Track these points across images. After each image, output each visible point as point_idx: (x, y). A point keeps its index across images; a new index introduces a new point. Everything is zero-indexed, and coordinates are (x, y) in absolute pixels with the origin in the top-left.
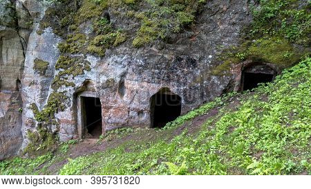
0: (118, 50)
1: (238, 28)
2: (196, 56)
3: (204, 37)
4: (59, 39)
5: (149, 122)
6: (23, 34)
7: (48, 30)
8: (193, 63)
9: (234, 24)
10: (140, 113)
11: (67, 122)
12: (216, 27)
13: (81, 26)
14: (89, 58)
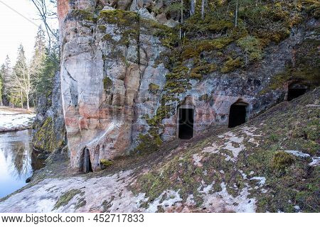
0: (211, 75)
1: (284, 62)
2: (260, 78)
3: (265, 67)
4: (167, 71)
5: (228, 124)
6: (142, 68)
7: (161, 65)
8: (257, 83)
9: (281, 60)
10: (223, 117)
11: (171, 126)
12: (271, 61)
13: (184, 62)
14: (191, 81)
